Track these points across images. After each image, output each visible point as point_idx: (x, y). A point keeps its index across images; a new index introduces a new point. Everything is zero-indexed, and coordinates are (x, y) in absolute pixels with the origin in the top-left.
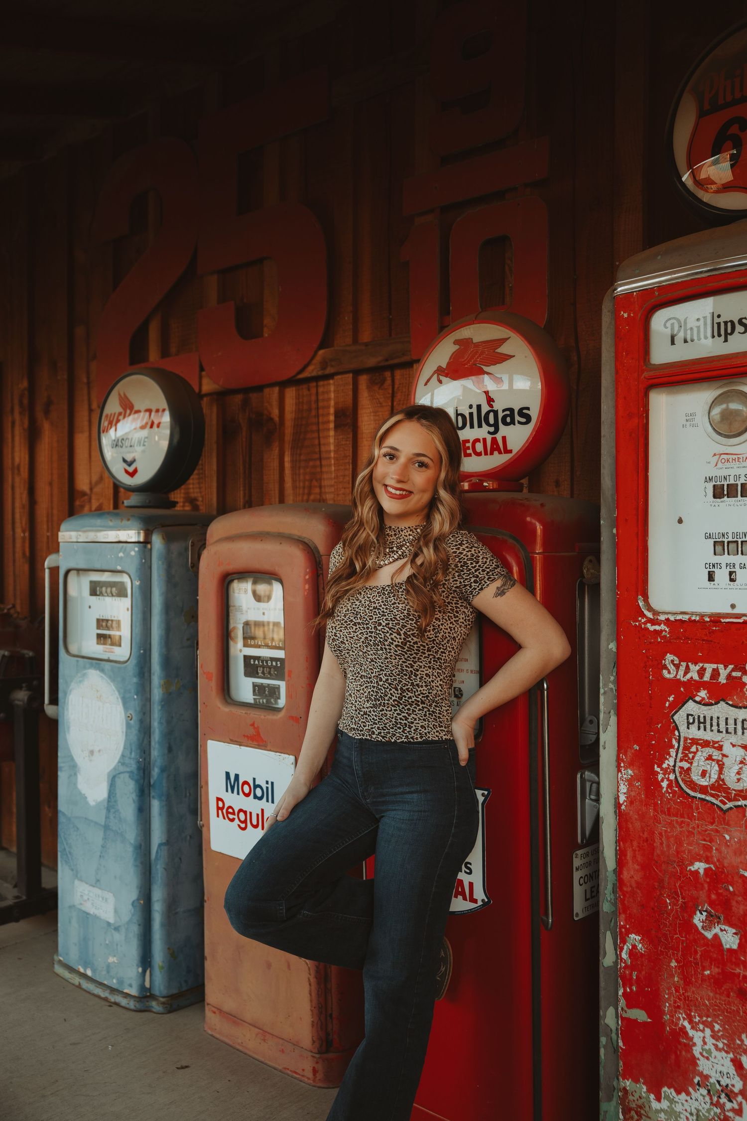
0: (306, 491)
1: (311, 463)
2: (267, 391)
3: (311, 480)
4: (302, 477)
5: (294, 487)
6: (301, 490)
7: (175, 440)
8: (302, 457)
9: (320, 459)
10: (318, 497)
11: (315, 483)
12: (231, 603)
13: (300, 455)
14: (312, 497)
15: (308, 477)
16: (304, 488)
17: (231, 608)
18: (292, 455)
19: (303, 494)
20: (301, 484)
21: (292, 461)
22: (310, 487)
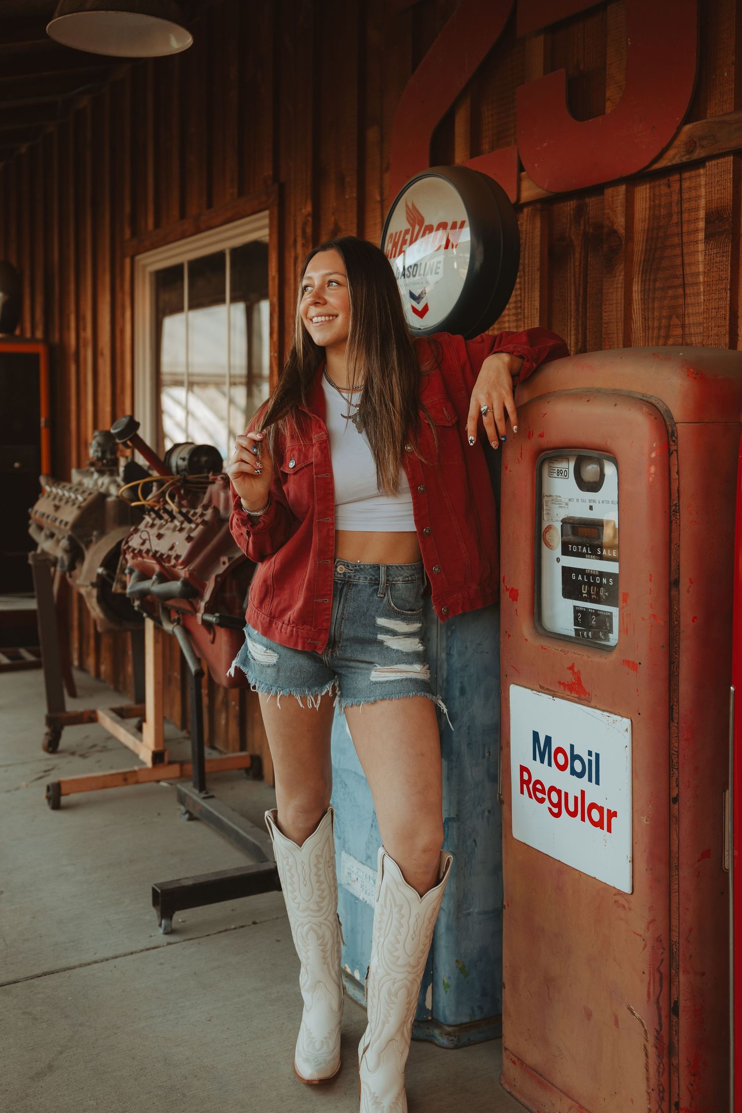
0: (663, 333)
1: (670, 292)
2: (609, 192)
3: (670, 318)
4: (656, 313)
5: (646, 328)
6: (656, 331)
7: (478, 265)
8: (658, 285)
9: (684, 286)
10: (680, 340)
11: (675, 321)
12: (545, 491)
13: (655, 281)
14: (670, 341)
15: (665, 313)
16: (660, 328)
17: (545, 499)
18: (644, 282)
19: (658, 338)
20: (656, 324)
21: (643, 291)
22: (668, 327)
